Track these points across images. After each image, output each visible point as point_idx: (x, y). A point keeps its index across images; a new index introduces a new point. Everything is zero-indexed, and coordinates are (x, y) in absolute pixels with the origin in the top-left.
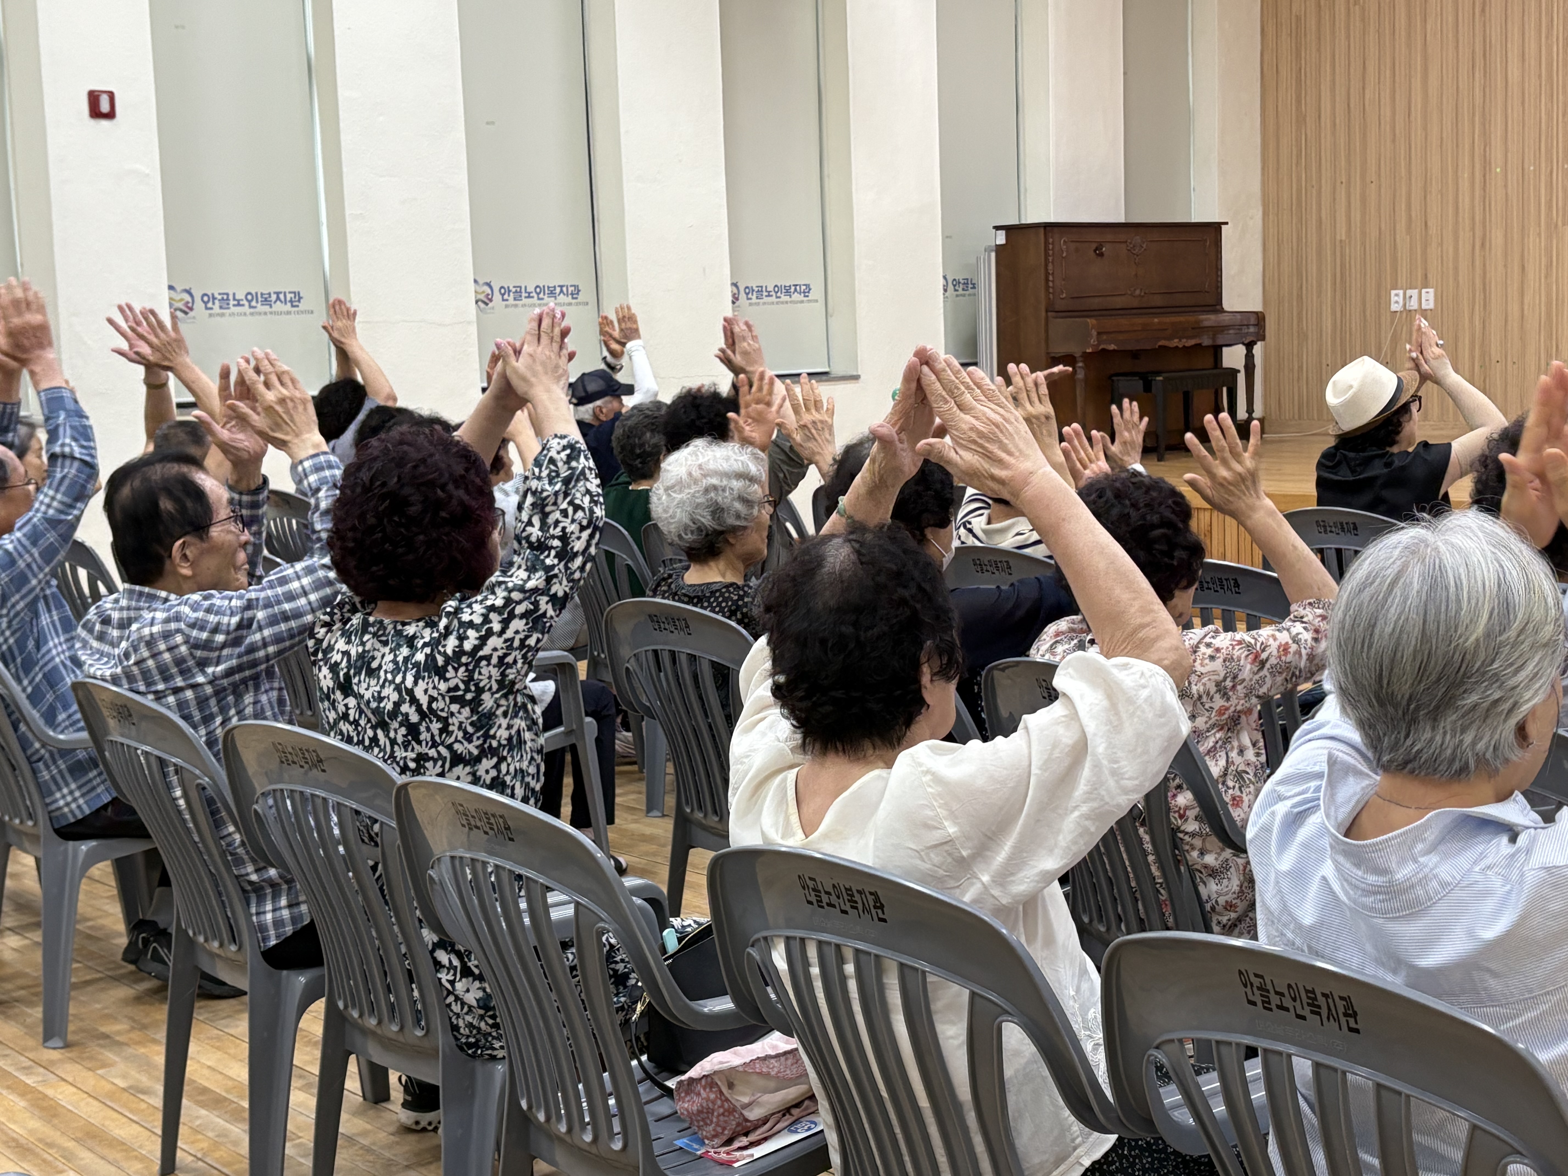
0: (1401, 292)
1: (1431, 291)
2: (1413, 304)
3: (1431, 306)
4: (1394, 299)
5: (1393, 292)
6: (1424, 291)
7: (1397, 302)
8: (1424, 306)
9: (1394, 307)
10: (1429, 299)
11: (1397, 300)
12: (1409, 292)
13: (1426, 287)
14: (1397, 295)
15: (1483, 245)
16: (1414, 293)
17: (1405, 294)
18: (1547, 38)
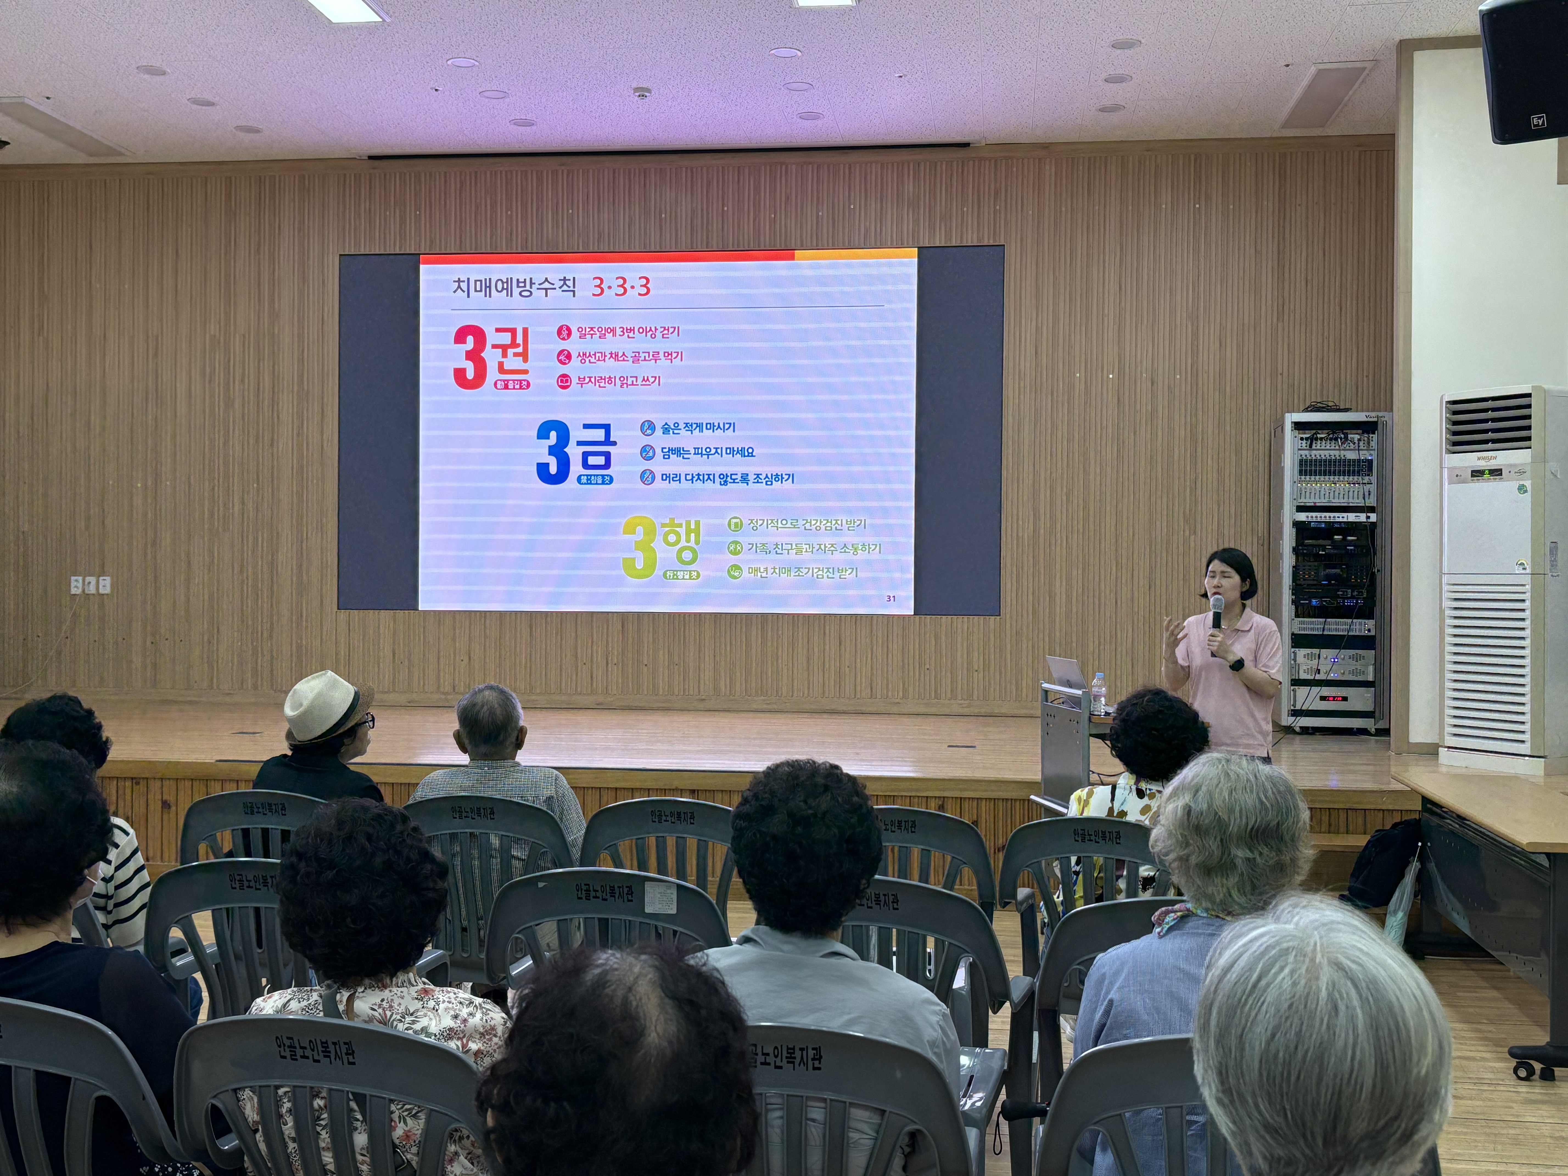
0: (80, 578)
1: (108, 579)
2: (92, 590)
3: (108, 590)
4: (73, 584)
5: (73, 578)
6: (101, 578)
7: (76, 587)
8: (102, 591)
9: (74, 591)
10: (106, 585)
11: (76, 585)
12: (88, 579)
13: (103, 576)
14: (76, 581)
15: (154, 544)
16: (92, 580)
17: (84, 581)
18: (210, 382)
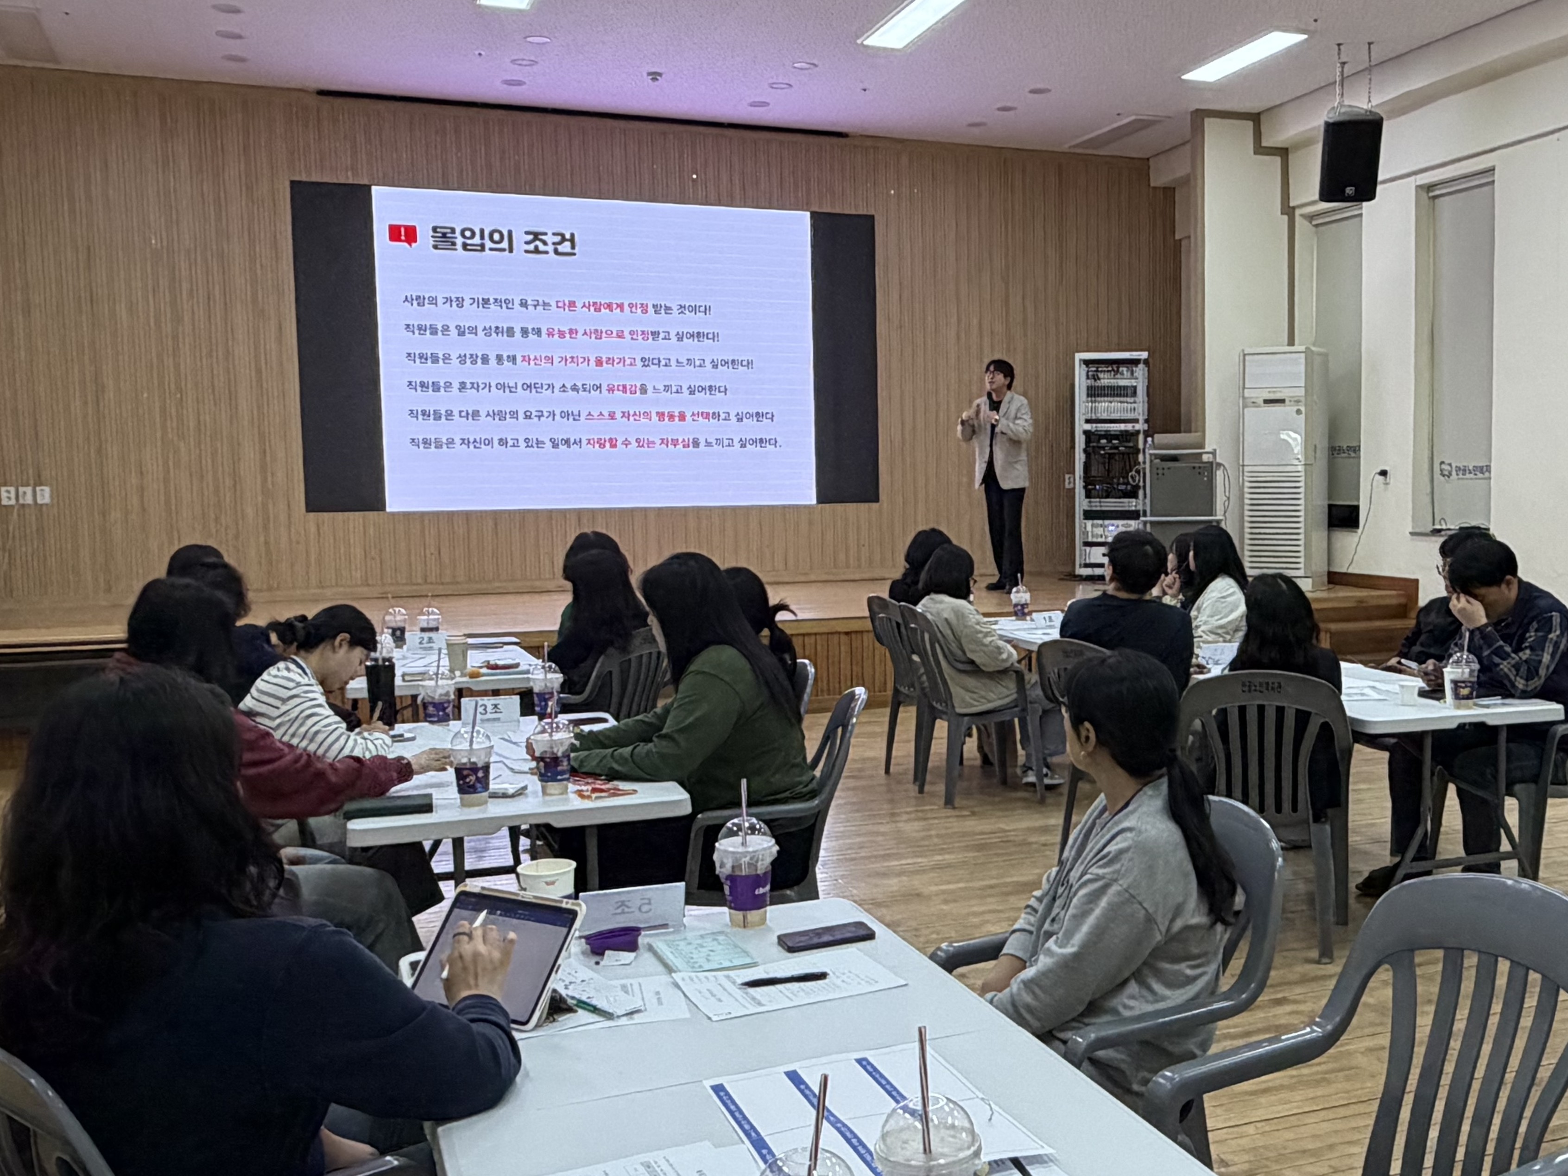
0: (12, 489)
1: (47, 489)
2: (29, 500)
3: (47, 500)
4: (4, 495)
5: (4, 489)
6: (38, 489)
7: (8, 497)
8: (39, 501)
9: (5, 502)
10: (45, 495)
12: (21, 489)
13: (41, 484)
14: (8, 492)
16: (29, 490)
17: (17, 491)
